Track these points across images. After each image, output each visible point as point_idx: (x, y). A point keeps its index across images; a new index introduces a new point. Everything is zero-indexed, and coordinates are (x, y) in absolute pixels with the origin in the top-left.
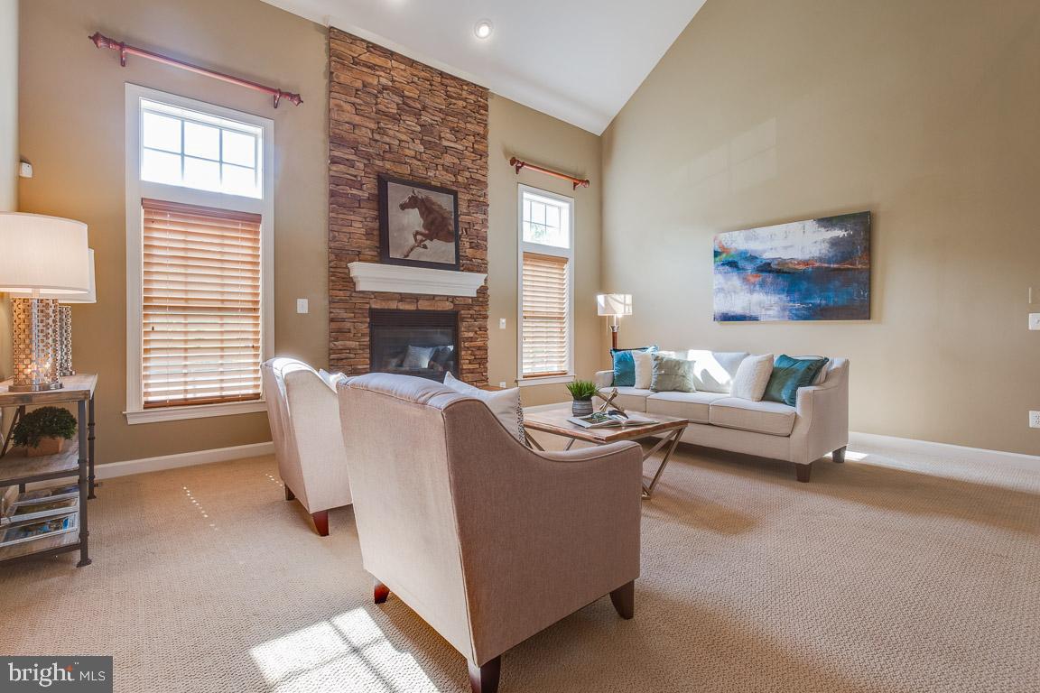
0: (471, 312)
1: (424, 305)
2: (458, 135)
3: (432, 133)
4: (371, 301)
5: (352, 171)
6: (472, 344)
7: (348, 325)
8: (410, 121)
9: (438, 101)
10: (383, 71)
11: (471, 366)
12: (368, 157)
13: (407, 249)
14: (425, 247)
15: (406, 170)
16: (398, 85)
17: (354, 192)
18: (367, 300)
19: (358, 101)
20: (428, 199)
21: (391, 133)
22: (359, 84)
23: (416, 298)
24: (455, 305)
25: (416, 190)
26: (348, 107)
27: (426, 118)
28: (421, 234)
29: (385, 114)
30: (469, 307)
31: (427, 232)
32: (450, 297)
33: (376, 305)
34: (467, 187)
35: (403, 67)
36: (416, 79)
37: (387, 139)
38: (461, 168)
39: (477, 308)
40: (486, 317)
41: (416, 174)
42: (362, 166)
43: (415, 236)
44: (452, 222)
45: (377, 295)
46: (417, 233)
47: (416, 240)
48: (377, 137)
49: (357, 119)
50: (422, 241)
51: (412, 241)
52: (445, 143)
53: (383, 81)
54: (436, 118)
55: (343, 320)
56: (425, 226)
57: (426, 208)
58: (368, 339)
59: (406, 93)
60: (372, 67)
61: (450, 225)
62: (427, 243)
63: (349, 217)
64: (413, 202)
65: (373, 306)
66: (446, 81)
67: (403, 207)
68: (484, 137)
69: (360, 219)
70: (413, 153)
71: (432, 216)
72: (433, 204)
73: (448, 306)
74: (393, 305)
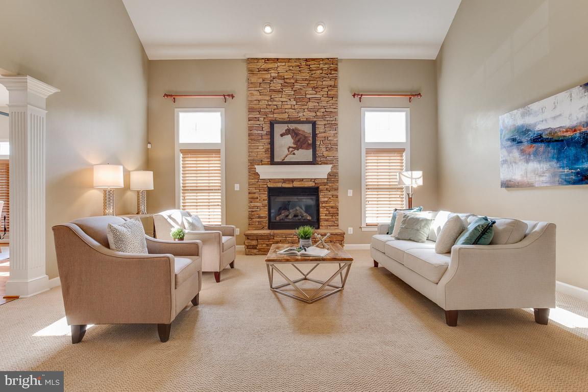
0: (326, 187)
1: (296, 184)
2: (317, 90)
3: (300, 93)
4: (268, 183)
5: (258, 123)
6: (327, 205)
7: (256, 195)
8: (288, 91)
9: (304, 75)
10: (273, 70)
11: (327, 217)
12: (266, 114)
13: (284, 156)
14: (294, 154)
15: (286, 116)
16: (281, 74)
17: (259, 132)
18: (266, 183)
19: (260, 88)
20: (296, 129)
21: (277, 99)
22: (261, 80)
23: (292, 181)
24: (315, 183)
25: (289, 125)
26: (255, 93)
27: (297, 86)
28: (292, 148)
29: (274, 91)
30: (325, 184)
31: (295, 146)
32: (313, 179)
33: (271, 185)
34: (323, 117)
35: (284, 64)
36: (291, 68)
37: (275, 103)
38: (319, 107)
39: (330, 185)
40: (336, 189)
41: (291, 117)
42: (262, 119)
43: (288, 149)
44: (311, 139)
45: (270, 180)
46: (290, 147)
47: (289, 151)
48: (270, 103)
49: (260, 97)
50: (292, 151)
51: (286, 152)
52: (308, 96)
53: (273, 75)
54: (303, 85)
55: (255, 193)
56: (294, 143)
57: (295, 133)
58: (267, 202)
59: (285, 77)
60: (267, 70)
61: (310, 140)
62: (296, 152)
63: (256, 145)
64: (288, 132)
65: (269, 186)
66: (308, 63)
67: (282, 135)
68: (335, 86)
69: (262, 145)
70: (290, 106)
71: (299, 137)
72: (299, 130)
73: (311, 184)
74: (279, 185)
